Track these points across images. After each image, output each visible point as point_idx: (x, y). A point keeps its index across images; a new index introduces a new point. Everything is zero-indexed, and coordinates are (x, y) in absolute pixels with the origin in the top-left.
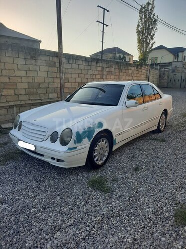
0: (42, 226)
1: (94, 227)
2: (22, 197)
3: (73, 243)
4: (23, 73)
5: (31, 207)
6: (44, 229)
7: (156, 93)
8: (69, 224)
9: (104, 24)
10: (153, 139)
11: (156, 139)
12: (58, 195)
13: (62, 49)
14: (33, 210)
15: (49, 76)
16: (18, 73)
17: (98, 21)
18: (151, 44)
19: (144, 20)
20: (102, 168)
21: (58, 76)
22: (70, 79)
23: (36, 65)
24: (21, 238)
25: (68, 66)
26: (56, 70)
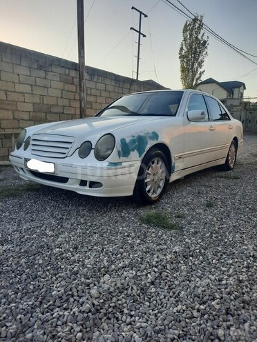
0: (75, 269)
1: (165, 267)
2: (35, 235)
3: (135, 287)
4: (27, 89)
5: (53, 247)
6: (80, 272)
7: (224, 112)
8: (120, 265)
9: (139, 32)
10: (221, 177)
11: (225, 177)
12: (95, 233)
13: (84, 57)
14: (57, 249)
15: (64, 96)
16: (19, 88)
17: (132, 28)
18: (199, 73)
19: (188, 42)
20: (156, 205)
21: (77, 97)
22: (93, 104)
23: (45, 78)
24: (42, 284)
25: (91, 85)
26: (73, 88)
